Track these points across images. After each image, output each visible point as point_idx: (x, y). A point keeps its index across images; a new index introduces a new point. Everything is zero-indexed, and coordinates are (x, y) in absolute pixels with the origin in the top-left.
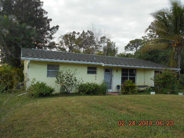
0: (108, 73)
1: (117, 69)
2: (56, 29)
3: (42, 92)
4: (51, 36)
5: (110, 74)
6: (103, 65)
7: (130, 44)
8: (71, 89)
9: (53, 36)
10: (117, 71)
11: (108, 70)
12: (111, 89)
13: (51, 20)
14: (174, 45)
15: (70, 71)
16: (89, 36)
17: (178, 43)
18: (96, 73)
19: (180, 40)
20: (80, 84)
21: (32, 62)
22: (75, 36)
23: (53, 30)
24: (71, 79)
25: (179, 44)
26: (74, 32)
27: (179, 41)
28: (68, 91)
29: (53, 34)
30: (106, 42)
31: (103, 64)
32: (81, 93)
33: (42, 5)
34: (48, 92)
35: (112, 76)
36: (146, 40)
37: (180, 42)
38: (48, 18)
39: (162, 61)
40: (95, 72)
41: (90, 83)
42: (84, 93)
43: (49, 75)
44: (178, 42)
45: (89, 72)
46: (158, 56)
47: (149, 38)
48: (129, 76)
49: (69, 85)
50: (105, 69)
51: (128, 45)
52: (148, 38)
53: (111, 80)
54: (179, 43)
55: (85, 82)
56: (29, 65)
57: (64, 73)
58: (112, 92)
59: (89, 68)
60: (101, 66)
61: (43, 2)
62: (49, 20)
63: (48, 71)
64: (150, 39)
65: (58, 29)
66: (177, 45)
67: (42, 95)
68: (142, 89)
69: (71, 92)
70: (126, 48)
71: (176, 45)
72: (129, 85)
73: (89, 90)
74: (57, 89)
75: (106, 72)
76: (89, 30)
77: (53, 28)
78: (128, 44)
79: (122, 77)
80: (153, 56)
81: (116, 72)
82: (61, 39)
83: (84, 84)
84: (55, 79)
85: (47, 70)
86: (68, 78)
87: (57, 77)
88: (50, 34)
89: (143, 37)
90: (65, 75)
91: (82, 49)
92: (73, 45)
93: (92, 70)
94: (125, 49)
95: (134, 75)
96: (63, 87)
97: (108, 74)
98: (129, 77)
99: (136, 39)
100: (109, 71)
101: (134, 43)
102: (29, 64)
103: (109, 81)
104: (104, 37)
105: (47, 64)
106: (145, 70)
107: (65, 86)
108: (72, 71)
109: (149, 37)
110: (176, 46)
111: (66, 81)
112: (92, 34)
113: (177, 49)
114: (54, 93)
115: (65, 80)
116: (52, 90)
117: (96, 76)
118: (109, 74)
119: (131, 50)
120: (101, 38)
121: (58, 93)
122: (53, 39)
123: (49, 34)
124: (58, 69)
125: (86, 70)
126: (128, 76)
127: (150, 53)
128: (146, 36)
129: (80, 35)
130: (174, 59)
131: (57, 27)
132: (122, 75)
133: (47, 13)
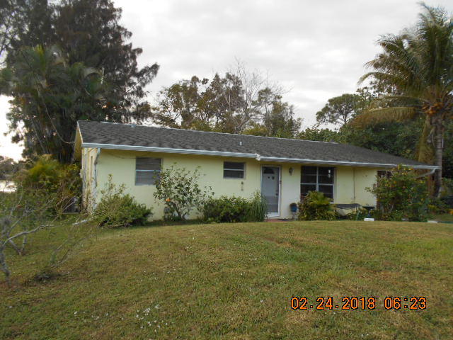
0: (271, 175)
1: (290, 167)
2: (151, 74)
4: (139, 88)
5: (275, 179)
6: (259, 157)
7: (329, 107)
8: (187, 210)
9: (144, 90)
10: (290, 172)
11: (270, 170)
12: (277, 211)
13: (140, 51)
14: (426, 112)
15: (186, 172)
16: (231, 86)
17: (436, 107)
18: (242, 177)
19: (441, 100)
20: (206, 199)
21: (104, 152)
23: (144, 76)
24: (188, 189)
25: (438, 108)
26: (195, 79)
27: (439, 101)
28: (182, 215)
29: (144, 85)
30: (272, 102)
31: (258, 155)
32: (210, 219)
33: (119, 18)
34: (139, 216)
35: (278, 183)
36: (367, 98)
37: (441, 104)
38: (133, 48)
39: (405, 147)
40: (240, 175)
41: (228, 198)
42: (217, 218)
43: (139, 180)
44: (436, 105)
45: (227, 175)
46: (395, 136)
47: (374, 92)
48: (319, 182)
49: (184, 202)
50: (263, 168)
51: (326, 109)
52: (371, 92)
53: (278, 191)
54: (439, 105)
55: (217, 197)
56: (99, 159)
57: (172, 175)
58: (280, 218)
59: (227, 165)
60: (253, 161)
61: (120, 10)
62: (135, 50)
63: (137, 172)
64: (377, 94)
65: (155, 73)
66: (434, 112)
68: (347, 212)
69: (187, 217)
70: (320, 115)
71: (432, 110)
72: (315, 202)
73: (227, 213)
74: (158, 209)
75: (265, 175)
76: (231, 74)
77: (145, 71)
78: (324, 106)
79: (302, 186)
80: (383, 135)
81: (289, 174)
82: (163, 97)
83: (217, 201)
84: (153, 188)
85: (137, 168)
86: (182, 186)
87: (157, 184)
88: (138, 85)
89: (359, 90)
90: (174, 181)
91: (215, 118)
92: (191, 110)
93: (234, 169)
94: (318, 118)
95: (331, 181)
96: (171, 207)
97: (271, 178)
98: (320, 186)
99: (344, 95)
100: (272, 172)
101: (339, 105)
102: (98, 156)
103: (272, 194)
104: (267, 91)
105: (135, 157)
106: (355, 170)
107: (174, 205)
108: (189, 172)
109: (373, 90)
110: (431, 112)
111: (177, 194)
113: (433, 121)
114: (150, 219)
115: (175, 191)
116: (148, 213)
117: (242, 183)
118: (273, 178)
119: (333, 120)
120: (260, 93)
121: (160, 220)
122: (144, 96)
123: (135, 84)
124: (160, 168)
125: (220, 169)
126: (315, 182)
127: (377, 128)
128: (366, 88)
129: (208, 85)
130: (428, 144)
131: (155, 68)
132: (302, 182)
133: (131, 34)
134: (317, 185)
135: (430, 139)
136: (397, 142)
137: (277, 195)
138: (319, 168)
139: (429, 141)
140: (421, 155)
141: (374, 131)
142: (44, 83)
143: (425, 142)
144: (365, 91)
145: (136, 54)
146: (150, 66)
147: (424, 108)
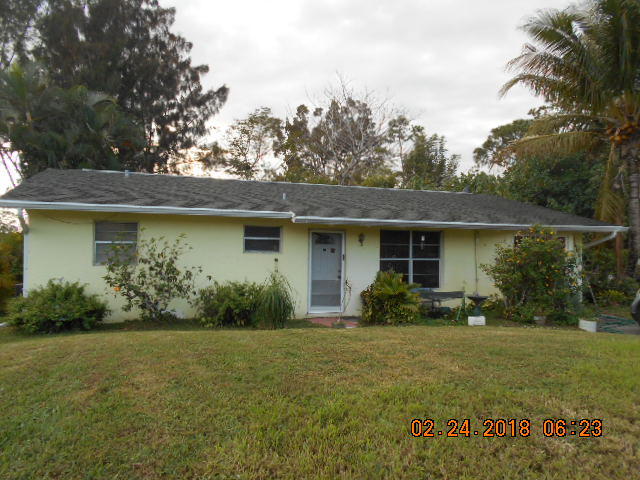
0: (328, 247)
1: (361, 233)
2: (217, 101)
4: (202, 123)
5: (336, 253)
7: (493, 140)
9: (207, 124)
10: (361, 241)
11: (325, 238)
12: (339, 304)
13: (205, 69)
14: (611, 138)
16: (356, 117)
17: (626, 129)
18: (277, 250)
19: (636, 117)
22: (304, 122)
23: (207, 104)
25: (630, 130)
26: (302, 110)
27: (631, 119)
29: (206, 117)
30: (410, 137)
31: (293, 215)
32: (203, 319)
33: (171, 22)
35: (341, 258)
37: (635, 124)
38: (194, 64)
40: (274, 246)
44: (626, 126)
45: (249, 246)
48: (414, 256)
50: (314, 234)
51: (488, 144)
53: (340, 271)
54: (631, 126)
58: (344, 315)
59: (248, 231)
61: (172, 11)
62: (198, 68)
63: (97, 245)
65: (224, 99)
66: (624, 137)
71: (619, 135)
73: (230, 309)
75: (319, 246)
76: (355, 99)
77: (209, 96)
78: (485, 140)
79: (381, 262)
81: (359, 243)
82: (236, 134)
85: (95, 239)
88: (200, 117)
89: (532, 112)
92: (300, 154)
94: (477, 159)
95: (436, 252)
97: (328, 251)
98: (414, 262)
99: (515, 122)
100: (331, 242)
101: (509, 136)
103: (331, 277)
104: (403, 121)
110: (617, 138)
112: (365, 109)
113: (624, 153)
114: (108, 319)
117: (276, 260)
118: (332, 251)
120: (392, 124)
123: (196, 117)
125: (238, 238)
126: (408, 257)
127: (558, 170)
128: (543, 108)
129: (323, 117)
130: (616, 190)
131: (223, 92)
132: (382, 255)
133: (190, 45)
134: (411, 260)
135: (620, 183)
136: (589, 190)
137: (340, 277)
138: (414, 232)
139: (617, 186)
140: (605, 209)
141: (552, 174)
143: (611, 187)
144: (542, 112)
145: (200, 75)
146: (215, 90)
147: (608, 132)
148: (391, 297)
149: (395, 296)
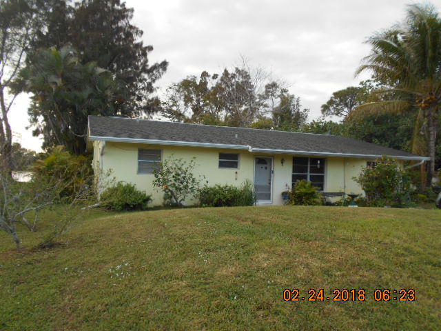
0: (264, 166)
1: (283, 158)
2: (161, 70)
3: (128, 202)
4: (150, 84)
5: (268, 169)
6: (251, 149)
7: (334, 99)
8: (182, 197)
9: (154, 85)
10: (282, 163)
11: (263, 161)
12: (269, 198)
13: (151, 48)
14: (419, 105)
15: (182, 162)
16: (240, 81)
17: (429, 100)
18: (236, 167)
19: (434, 93)
20: (202, 186)
21: (109, 144)
22: (206, 83)
23: (154, 72)
24: (184, 178)
26: (205, 74)
27: (431, 94)
28: (178, 201)
29: (154, 81)
30: (279, 96)
31: (250, 147)
32: (204, 205)
33: (131, 17)
34: (140, 201)
35: (271, 172)
36: (370, 90)
37: (433, 97)
38: (144, 46)
40: (234, 165)
41: (221, 186)
42: (211, 204)
43: (141, 170)
44: (428, 98)
45: (222, 165)
47: (377, 85)
48: (310, 172)
49: (181, 189)
50: (256, 158)
51: (331, 102)
52: (374, 84)
53: (270, 180)
54: (431, 99)
55: (211, 185)
56: (105, 150)
57: (169, 165)
59: (221, 156)
60: (245, 152)
61: (132, 10)
62: (146, 48)
63: (139, 162)
64: (380, 86)
65: (165, 69)
66: (427, 105)
67: (127, 207)
68: (333, 200)
69: (184, 203)
70: (325, 108)
71: (425, 103)
72: (303, 190)
73: (220, 199)
74: (157, 196)
75: (260, 166)
76: (240, 69)
77: (155, 67)
78: (329, 99)
79: (293, 175)
80: (385, 127)
82: (172, 92)
83: (211, 189)
84: (152, 177)
85: (139, 159)
86: (179, 175)
87: (156, 173)
88: (149, 81)
89: (362, 83)
90: (171, 170)
91: (224, 112)
92: (201, 104)
93: (229, 160)
94: (323, 111)
95: (322, 170)
96: (169, 196)
97: (264, 168)
98: (311, 176)
99: (348, 89)
100: (266, 163)
101: (344, 97)
102: (103, 148)
103: (265, 183)
104: (274, 85)
105: (137, 149)
107: (172, 192)
108: (185, 162)
109: (376, 83)
110: (423, 105)
111: (173, 182)
112: (246, 76)
113: (426, 114)
114: (150, 205)
115: (172, 179)
116: (147, 199)
117: (236, 173)
118: (266, 168)
119: (338, 113)
120: (268, 87)
121: (160, 206)
122: (154, 92)
123: (146, 80)
124: (159, 157)
125: (215, 160)
126: (307, 172)
127: (379, 120)
128: (369, 81)
129: (218, 80)
130: (421, 135)
131: (164, 65)
132: (294, 172)
133: (142, 33)
134: (309, 175)
135: (423, 131)
136: (398, 134)
137: (270, 183)
138: (311, 158)
139: (422, 133)
140: (415, 147)
141: (375, 123)
142: (59, 81)
143: (418, 134)
144: (368, 84)
145: (147, 52)
146: (160, 63)
147: (417, 101)
148: (306, 194)
149: (309, 194)
